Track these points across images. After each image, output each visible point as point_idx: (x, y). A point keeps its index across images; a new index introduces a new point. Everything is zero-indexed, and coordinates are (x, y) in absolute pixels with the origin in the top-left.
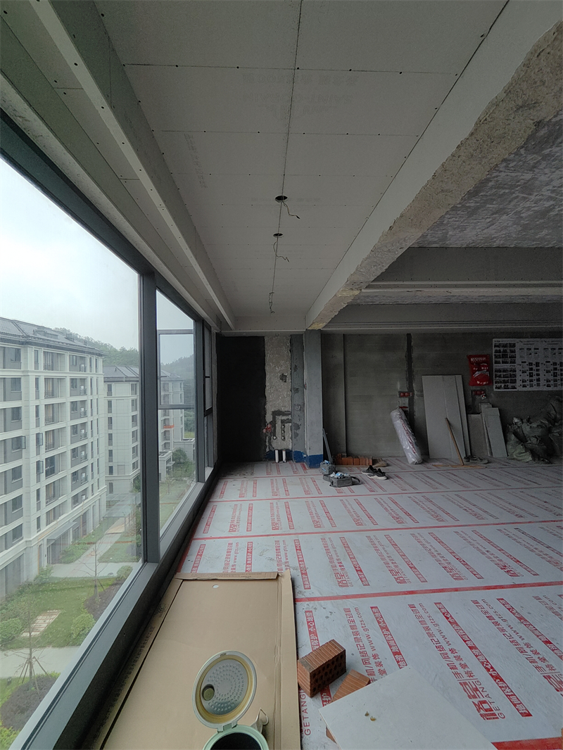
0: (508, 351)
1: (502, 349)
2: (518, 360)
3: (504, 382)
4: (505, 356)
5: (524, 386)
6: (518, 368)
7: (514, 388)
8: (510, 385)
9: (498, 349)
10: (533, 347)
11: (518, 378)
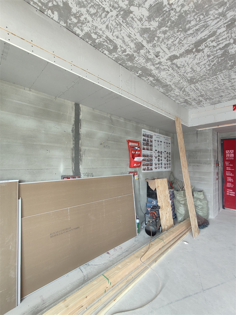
0: (149, 141)
1: (146, 138)
2: (154, 149)
3: (147, 165)
4: (147, 144)
5: (156, 168)
6: (154, 155)
7: (151, 169)
8: (150, 167)
9: (144, 138)
10: (160, 140)
11: (154, 162)
